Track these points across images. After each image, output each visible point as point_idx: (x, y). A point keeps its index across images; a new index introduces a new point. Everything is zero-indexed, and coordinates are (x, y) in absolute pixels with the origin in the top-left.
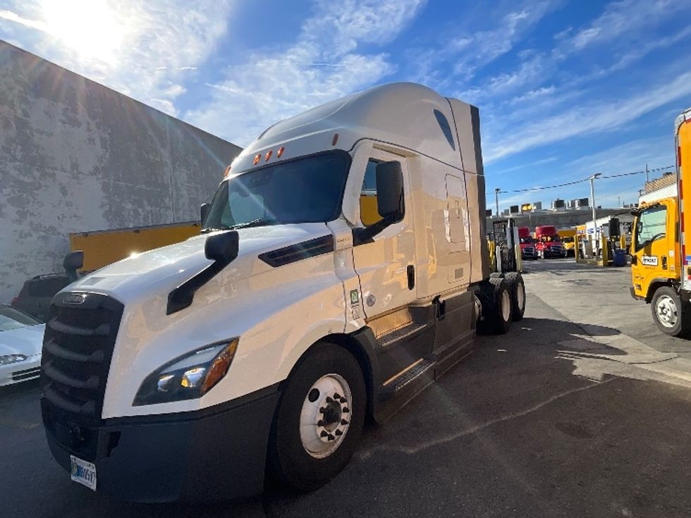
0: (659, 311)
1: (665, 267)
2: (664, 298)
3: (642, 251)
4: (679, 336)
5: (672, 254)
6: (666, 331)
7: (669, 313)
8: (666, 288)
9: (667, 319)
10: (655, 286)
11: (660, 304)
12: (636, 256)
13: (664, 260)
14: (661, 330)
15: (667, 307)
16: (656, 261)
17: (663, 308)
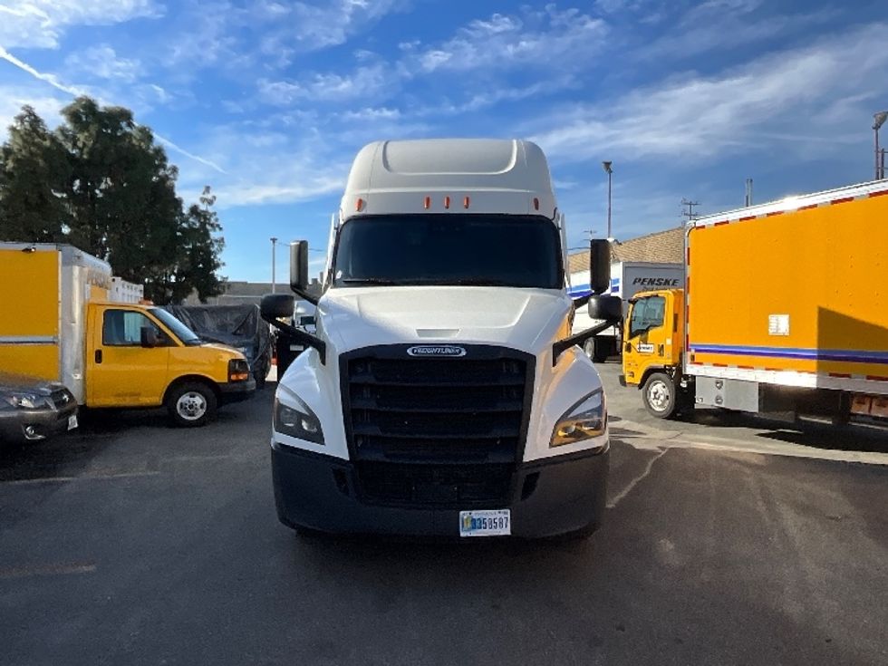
0: (652, 396)
1: (661, 355)
2: (656, 384)
3: (637, 339)
4: (669, 418)
5: (669, 342)
6: (657, 414)
7: (662, 398)
8: (660, 375)
9: (660, 403)
10: (650, 372)
11: (654, 389)
12: (630, 344)
13: (661, 348)
14: (652, 414)
15: (660, 392)
16: (651, 349)
17: (655, 393)
